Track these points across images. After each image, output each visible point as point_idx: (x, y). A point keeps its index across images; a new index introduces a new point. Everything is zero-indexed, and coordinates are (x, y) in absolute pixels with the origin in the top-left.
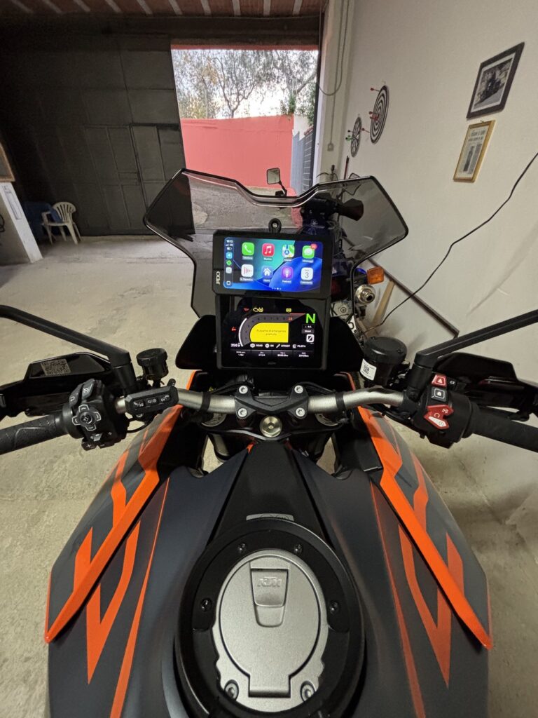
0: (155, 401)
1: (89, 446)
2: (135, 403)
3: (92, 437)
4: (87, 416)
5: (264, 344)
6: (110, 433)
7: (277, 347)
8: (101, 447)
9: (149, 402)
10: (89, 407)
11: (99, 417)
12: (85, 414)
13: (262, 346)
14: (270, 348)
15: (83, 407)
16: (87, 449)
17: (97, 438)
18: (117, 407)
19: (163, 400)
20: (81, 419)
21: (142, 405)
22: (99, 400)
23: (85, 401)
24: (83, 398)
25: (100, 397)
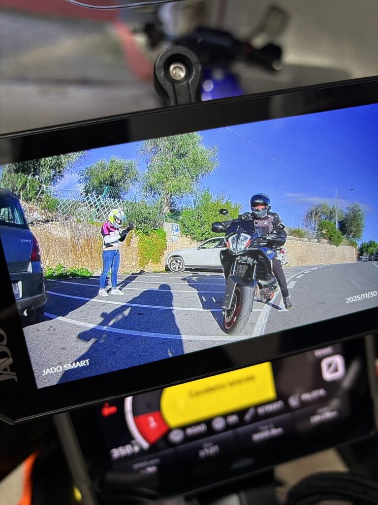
5: (208, 422)
7: (248, 417)
13: (202, 428)
14: (228, 427)
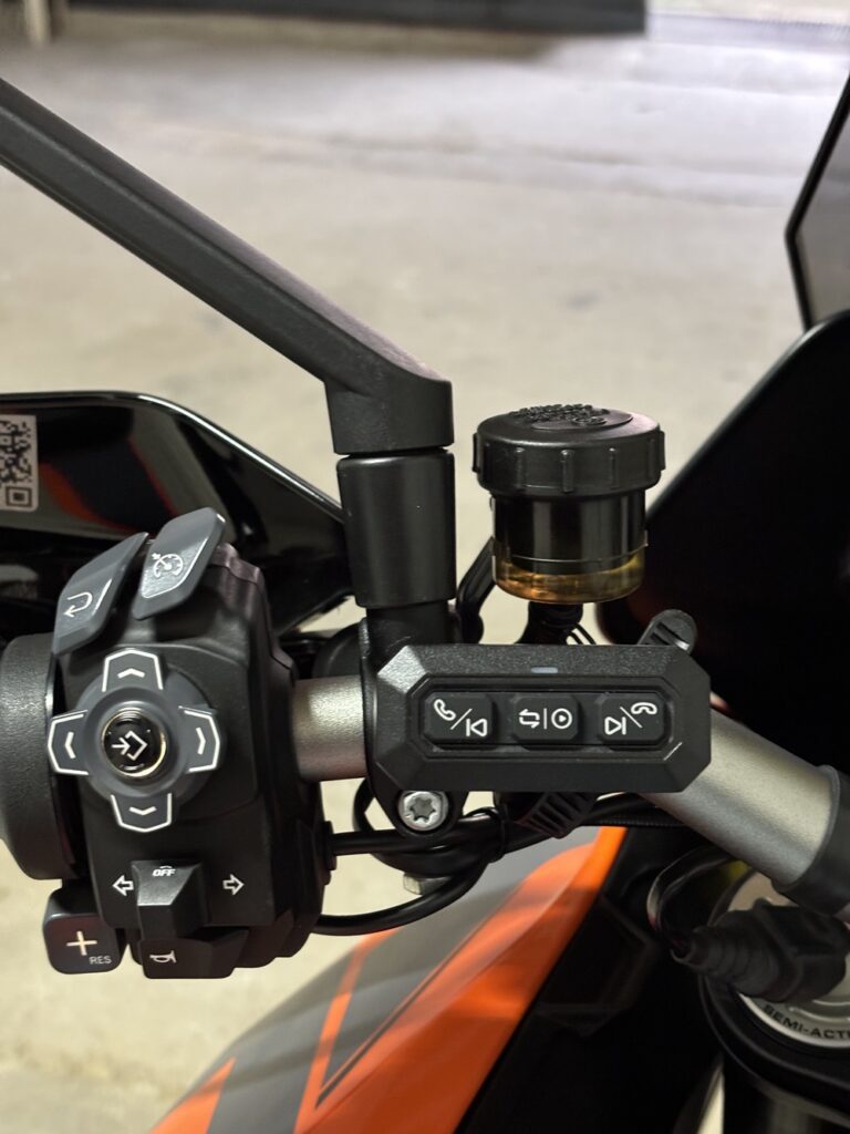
0: (563, 719)
1: (82, 943)
2: (441, 708)
3: (122, 885)
4: (140, 724)
6: (234, 885)
8: (153, 971)
9: (529, 719)
10: (165, 672)
11: (205, 748)
12: (129, 710)
15: (131, 662)
16: (64, 960)
17: (159, 889)
18: (301, 730)
19: (613, 726)
20: (101, 740)
21: (477, 728)
22: (228, 642)
23: (142, 632)
24: (138, 611)
25: (235, 630)
